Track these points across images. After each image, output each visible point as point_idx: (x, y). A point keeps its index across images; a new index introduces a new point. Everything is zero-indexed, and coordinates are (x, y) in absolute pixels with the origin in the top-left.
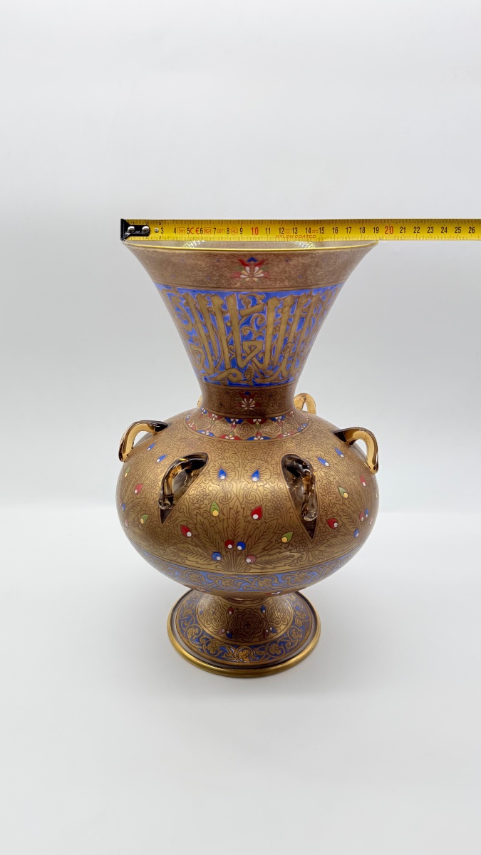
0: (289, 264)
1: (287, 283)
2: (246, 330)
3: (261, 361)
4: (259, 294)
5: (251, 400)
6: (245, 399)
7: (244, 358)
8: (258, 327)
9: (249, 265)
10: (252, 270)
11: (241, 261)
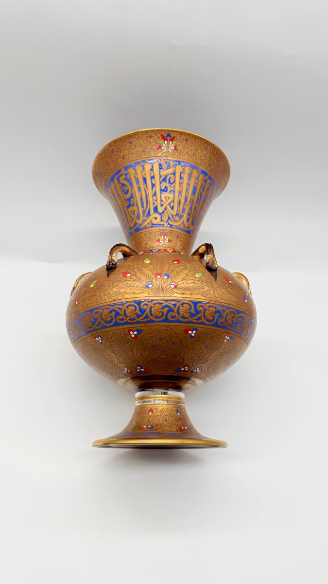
1: (186, 157)
2: (164, 185)
3: (172, 208)
5: (166, 237)
6: (162, 237)
7: (162, 205)
8: (171, 183)
9: (166, 140)
10: (168, 144)
11: (163, 136)
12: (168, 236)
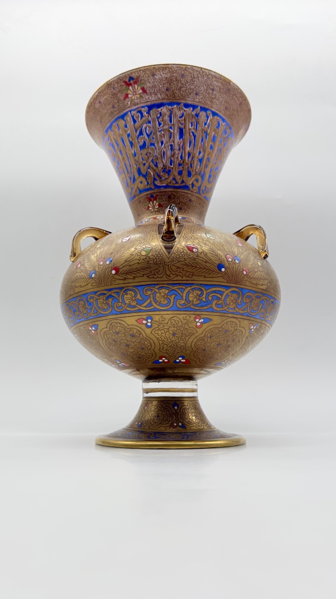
0: (155, 78)
1: (159, 96)
2: (141, 140)
3: (156, 165)
4: (143, 107)
5: (155, 202)
6: (151, 202)
7: (144, 164)
8: (148, 136)
9: (130, 85)
10: (134, 89)
11: (125, 82)
12: (158, 200)
